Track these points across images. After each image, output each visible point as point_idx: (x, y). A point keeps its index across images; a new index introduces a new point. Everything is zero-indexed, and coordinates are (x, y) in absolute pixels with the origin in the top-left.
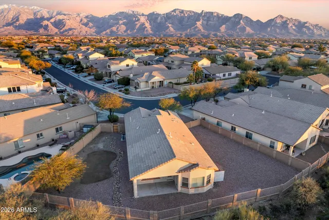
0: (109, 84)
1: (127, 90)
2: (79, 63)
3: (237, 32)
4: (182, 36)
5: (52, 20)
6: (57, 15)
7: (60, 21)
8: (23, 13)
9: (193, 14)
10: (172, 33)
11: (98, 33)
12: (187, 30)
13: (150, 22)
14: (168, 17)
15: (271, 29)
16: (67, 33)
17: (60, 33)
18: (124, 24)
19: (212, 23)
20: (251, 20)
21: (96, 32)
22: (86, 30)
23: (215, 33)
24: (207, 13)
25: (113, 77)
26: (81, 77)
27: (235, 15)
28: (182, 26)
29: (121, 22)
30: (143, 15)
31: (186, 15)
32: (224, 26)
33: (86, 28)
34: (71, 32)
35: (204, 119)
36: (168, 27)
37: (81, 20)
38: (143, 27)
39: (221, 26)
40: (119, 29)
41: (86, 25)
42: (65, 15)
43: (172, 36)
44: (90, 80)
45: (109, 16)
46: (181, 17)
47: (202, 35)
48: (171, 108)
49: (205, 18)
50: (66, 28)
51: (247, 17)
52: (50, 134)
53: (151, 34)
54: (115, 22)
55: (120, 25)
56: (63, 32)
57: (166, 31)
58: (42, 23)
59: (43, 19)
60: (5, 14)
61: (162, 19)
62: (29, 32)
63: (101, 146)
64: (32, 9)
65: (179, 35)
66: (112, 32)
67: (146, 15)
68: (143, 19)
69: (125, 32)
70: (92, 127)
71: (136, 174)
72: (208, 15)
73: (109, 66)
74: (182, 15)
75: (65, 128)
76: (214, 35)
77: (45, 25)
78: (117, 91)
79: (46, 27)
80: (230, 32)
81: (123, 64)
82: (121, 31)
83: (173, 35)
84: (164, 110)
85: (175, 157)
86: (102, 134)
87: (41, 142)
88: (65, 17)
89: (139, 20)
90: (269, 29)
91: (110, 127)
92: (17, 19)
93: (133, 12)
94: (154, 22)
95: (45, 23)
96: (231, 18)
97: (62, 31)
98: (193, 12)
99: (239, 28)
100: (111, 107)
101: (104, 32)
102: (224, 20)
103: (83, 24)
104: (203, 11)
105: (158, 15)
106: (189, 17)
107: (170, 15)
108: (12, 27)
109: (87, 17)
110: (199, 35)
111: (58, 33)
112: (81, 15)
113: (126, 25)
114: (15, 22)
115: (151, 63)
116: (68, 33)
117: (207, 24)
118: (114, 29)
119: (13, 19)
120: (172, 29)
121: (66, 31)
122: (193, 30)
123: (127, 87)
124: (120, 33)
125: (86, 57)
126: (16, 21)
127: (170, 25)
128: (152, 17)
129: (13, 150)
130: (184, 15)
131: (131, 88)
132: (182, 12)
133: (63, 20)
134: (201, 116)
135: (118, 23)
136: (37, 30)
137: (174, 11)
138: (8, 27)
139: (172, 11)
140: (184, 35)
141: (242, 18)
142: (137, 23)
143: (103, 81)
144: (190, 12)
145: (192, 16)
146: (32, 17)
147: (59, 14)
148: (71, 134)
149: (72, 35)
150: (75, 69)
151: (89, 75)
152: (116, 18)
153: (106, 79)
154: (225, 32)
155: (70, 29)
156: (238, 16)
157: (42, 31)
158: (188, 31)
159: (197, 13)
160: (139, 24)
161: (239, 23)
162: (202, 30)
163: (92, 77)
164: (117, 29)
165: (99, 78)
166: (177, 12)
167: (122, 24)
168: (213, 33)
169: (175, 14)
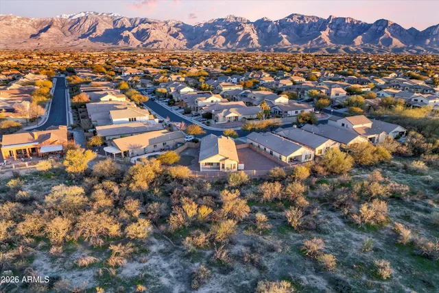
0: (196, 117)
1: (208, 123)
2: (171, 97)
3: (380, 46)
4: (300, 50)
5: (134, 30)
6: (140, 23)
7: (144, 30)
8: (102, 22)
9: (317, 21)
10: (286, 47)
11: (190, 46)
12: (307, 42)
13: (258, 32)
14: (283, 25)
15: (431, 41)
16: (151, 46)
17: (143, 46)
18: (222, 34)
19: (342, 32)
20: (401, 29)
21: (187, 45)
22: (175, 42)
23: (346, 46)
24: (336, 19)
25: (199, 112)
26: (174, 110)
27: (377, 22)
28: (301, 37)
29: (219, 32)
30: (249, 22)
31: (307, 22)
32: (360, 37)
33: (175, 40)
34: (156, 45)
35: (252, 144)
36: (282, 38)
37: (170, 30)
38: (247, 39)
39: (356, 37)
40: (217, 41)
41: (175, 35)
42: (150, 23)
43: (285, 50)
44: (180, 112)
45: (205, 24)
46: (300, 24)
47: (327, 50)
48: (231, 136)
49: (334, 26)
50: (151, 39)
51: (395, 24)
52: (160, 146)
53: (257, 48)
54: (212, 32)
55: (218, 36)
56: (147, 44)
57: (279, 44)
58: (122, 34)
59: (123, 28)
60: (81, 23)
61: (273, 27)
62: (107, 45)
63: (187, 153)
64: (111, 17)
65: (295, 49)
66: (207, 45)
67: (252, 23)
68: (248, 29)
69: (224, 45)
70: (183, 144)
71: (203, 159)
72: (337, 22)
73: (197, 102)
74: (302, 22)
75: (168, 143)
76: (345, 49)
77: (126, 37)
78: (201, 123)
79: (127, 39)
80: (367, 45)
81: (209, 100)
82: (218, 44)
83: (287, 49)
84: (226, 136)
85: (218, 153)
86: (188, 148)
87: (155, 149)
88: (150, 26)
89: (243, 29)
90: (428, 41)
91: (193, 144)
92: (93, 29)
93: (236, 18)
94: (263, 32)
95: (126, 33)
96: (370, 25)
97: (145, 43)
98: (317, 18)
99: (382, 40)
100: (195, 133)
101: (197, 46)
102: (360, 28)
103: (171, 35)
104: (331, 16)
105: (269, 22)
106: (311, 25)
107: (285, 23)
108: (87, 39)
109: (176, 26)
110: (324, 49)
111: (141, 46)
112: (169, 23)
113: (225, 36)
114: (91, 33)
115: (236, 98)
116: (153, 46)
117: (335, 35)
118: (210, 41)
119: (89, 30)
120: (286, 41)
121: (150, 43)
122: (315, 43)
123: (209, 121)
124: (217, 46)
125: (177, 91)
126: (93, 32)
127: (284, 36)
128: (261, 25)
129: (142, 152)
130: (305, 22)
131: (212, 121)
132: (302, 17)
133: (148, 29)
134: (251, 141)
135: (215, 34)
136: (116, 43)
137: (291, 16)
138: (84, 39)
139: (288, 17)
140: (303, 49)
141: (387, 26)
142: (240, 33)
143: (191, 115)
144: (313, 17)
145: (315, 23)
146: (111, 27)
147: (143, 21)
148: (171, 147)
149: (158, 48)
150: (168, 102)
151: (180, 108)
152: (212, 27)
153: (194, 113)
154: (362, 45)
155: (155, 42)
156: (382, 23)
157: (121, 43)
158: (309, 44)
159: (321, 19)
160: (242, 35)
161: (382, 33)
162: (329, 43)
163: (183, 110)
164: (214, 41)
165: (188, 112)
166: (295, 18)
167: (220, 35)
168: (343, 46)
169: (291, 21)
